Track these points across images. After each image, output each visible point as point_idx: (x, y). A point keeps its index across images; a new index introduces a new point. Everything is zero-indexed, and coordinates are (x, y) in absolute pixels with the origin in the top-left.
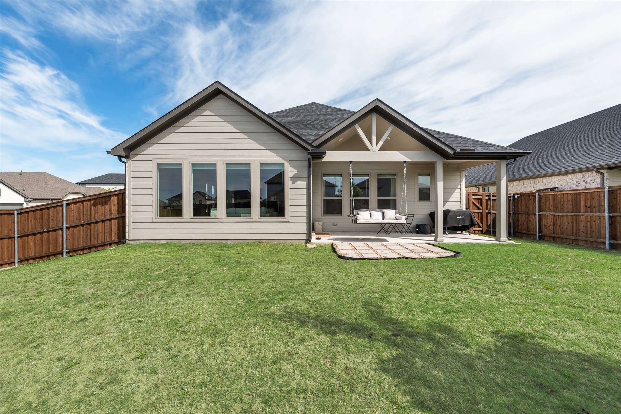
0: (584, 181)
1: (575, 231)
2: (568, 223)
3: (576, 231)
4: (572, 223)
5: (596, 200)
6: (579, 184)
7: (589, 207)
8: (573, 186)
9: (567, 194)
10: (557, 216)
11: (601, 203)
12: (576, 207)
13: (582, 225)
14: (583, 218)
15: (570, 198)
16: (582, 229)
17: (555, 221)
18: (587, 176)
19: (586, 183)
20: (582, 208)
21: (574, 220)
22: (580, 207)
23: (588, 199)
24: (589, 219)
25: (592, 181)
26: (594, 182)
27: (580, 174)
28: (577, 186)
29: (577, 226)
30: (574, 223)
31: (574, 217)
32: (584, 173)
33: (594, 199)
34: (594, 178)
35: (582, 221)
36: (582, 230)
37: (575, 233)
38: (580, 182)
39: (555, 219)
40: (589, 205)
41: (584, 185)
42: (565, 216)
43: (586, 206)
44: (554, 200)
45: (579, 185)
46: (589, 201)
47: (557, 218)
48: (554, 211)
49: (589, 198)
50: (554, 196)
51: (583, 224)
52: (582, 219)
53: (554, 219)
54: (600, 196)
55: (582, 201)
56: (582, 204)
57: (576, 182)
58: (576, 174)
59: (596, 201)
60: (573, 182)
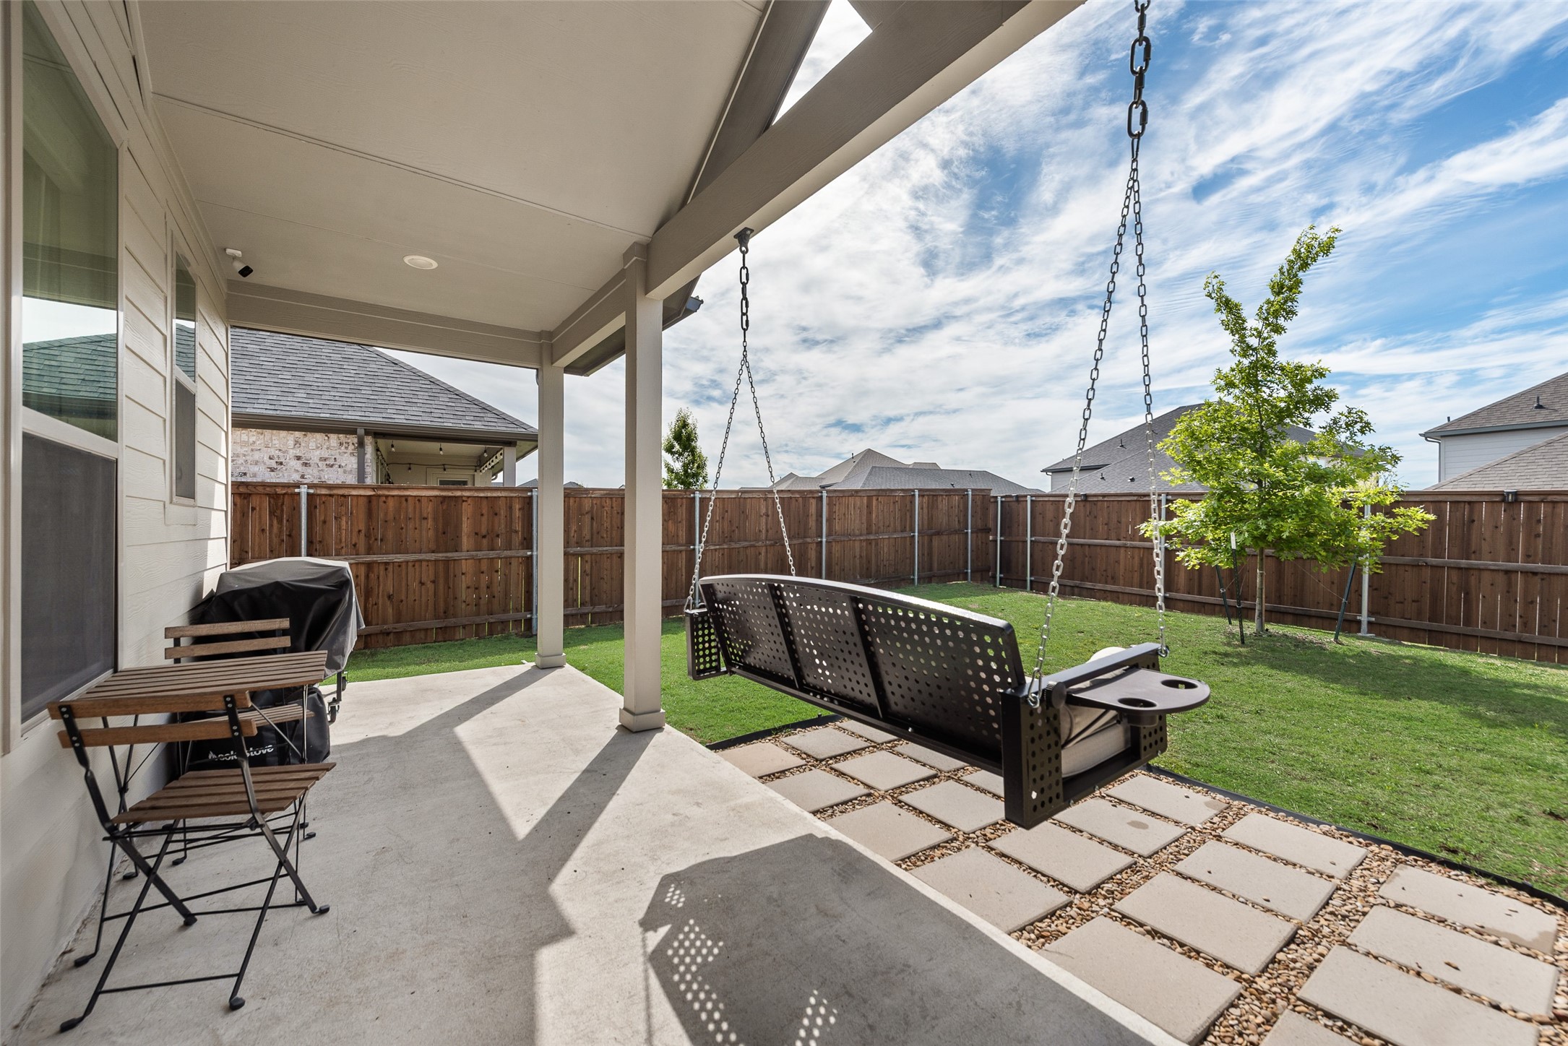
0: (299, 458)
1: (442, 604)
2: (422, 584)
3: (446, 601)
4: (433, 582)
5: (502, 517)
6: (281, 463)
7: (484, 537)
8: (255, 469)
9: (419, 499)
10: (382, 568)
11: (513, 524)
12: (447, 536)
13: (464, 586)
14: (466, 566)
15: (428, 509)
16: (463, 594)
17: (373, 583)
18: (312, 445)
19: (305, 464)
20: (465, 539)
21: (441, 574)
22: (459, 537)
23: (482, 515)
24: (484, 566)
25: (328, 463)
26: (332, 466)
27: (283, 433)
28: (272, 470)
29: (449, 588)
30: (441, 581)
31: (441, 566)
32: (297, 434)
33: (496, 514)
34: (335, 453)
35: (463, 574)
36: (464, 598)
37: (442, 611)
38: (282, 460)
39: (372, 575)
40: (484, 532)
41: (300, 469)
42: (410, 564)
43: (476, 534)
44: (370, 514)
45: (279, 467)
46: (484, 519)
47: (382, 573)
48: (369, 551)
49: (484, 511)
50: (370, 502)
51: (464, 582)
52: (464, 567)
53: (367, 577)
54: (511, 508)
55: (464, 519)
56: (466, 527)
57: (266, 458)
58: (268, 432)
59: (502, 521)
60: (257, 456)
